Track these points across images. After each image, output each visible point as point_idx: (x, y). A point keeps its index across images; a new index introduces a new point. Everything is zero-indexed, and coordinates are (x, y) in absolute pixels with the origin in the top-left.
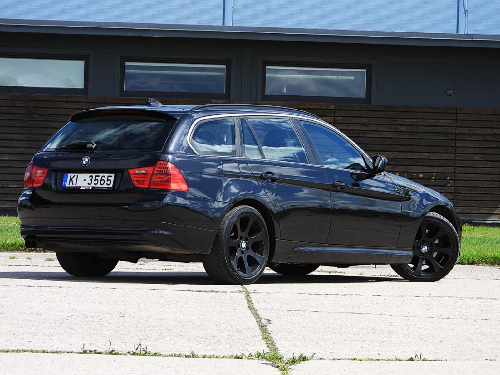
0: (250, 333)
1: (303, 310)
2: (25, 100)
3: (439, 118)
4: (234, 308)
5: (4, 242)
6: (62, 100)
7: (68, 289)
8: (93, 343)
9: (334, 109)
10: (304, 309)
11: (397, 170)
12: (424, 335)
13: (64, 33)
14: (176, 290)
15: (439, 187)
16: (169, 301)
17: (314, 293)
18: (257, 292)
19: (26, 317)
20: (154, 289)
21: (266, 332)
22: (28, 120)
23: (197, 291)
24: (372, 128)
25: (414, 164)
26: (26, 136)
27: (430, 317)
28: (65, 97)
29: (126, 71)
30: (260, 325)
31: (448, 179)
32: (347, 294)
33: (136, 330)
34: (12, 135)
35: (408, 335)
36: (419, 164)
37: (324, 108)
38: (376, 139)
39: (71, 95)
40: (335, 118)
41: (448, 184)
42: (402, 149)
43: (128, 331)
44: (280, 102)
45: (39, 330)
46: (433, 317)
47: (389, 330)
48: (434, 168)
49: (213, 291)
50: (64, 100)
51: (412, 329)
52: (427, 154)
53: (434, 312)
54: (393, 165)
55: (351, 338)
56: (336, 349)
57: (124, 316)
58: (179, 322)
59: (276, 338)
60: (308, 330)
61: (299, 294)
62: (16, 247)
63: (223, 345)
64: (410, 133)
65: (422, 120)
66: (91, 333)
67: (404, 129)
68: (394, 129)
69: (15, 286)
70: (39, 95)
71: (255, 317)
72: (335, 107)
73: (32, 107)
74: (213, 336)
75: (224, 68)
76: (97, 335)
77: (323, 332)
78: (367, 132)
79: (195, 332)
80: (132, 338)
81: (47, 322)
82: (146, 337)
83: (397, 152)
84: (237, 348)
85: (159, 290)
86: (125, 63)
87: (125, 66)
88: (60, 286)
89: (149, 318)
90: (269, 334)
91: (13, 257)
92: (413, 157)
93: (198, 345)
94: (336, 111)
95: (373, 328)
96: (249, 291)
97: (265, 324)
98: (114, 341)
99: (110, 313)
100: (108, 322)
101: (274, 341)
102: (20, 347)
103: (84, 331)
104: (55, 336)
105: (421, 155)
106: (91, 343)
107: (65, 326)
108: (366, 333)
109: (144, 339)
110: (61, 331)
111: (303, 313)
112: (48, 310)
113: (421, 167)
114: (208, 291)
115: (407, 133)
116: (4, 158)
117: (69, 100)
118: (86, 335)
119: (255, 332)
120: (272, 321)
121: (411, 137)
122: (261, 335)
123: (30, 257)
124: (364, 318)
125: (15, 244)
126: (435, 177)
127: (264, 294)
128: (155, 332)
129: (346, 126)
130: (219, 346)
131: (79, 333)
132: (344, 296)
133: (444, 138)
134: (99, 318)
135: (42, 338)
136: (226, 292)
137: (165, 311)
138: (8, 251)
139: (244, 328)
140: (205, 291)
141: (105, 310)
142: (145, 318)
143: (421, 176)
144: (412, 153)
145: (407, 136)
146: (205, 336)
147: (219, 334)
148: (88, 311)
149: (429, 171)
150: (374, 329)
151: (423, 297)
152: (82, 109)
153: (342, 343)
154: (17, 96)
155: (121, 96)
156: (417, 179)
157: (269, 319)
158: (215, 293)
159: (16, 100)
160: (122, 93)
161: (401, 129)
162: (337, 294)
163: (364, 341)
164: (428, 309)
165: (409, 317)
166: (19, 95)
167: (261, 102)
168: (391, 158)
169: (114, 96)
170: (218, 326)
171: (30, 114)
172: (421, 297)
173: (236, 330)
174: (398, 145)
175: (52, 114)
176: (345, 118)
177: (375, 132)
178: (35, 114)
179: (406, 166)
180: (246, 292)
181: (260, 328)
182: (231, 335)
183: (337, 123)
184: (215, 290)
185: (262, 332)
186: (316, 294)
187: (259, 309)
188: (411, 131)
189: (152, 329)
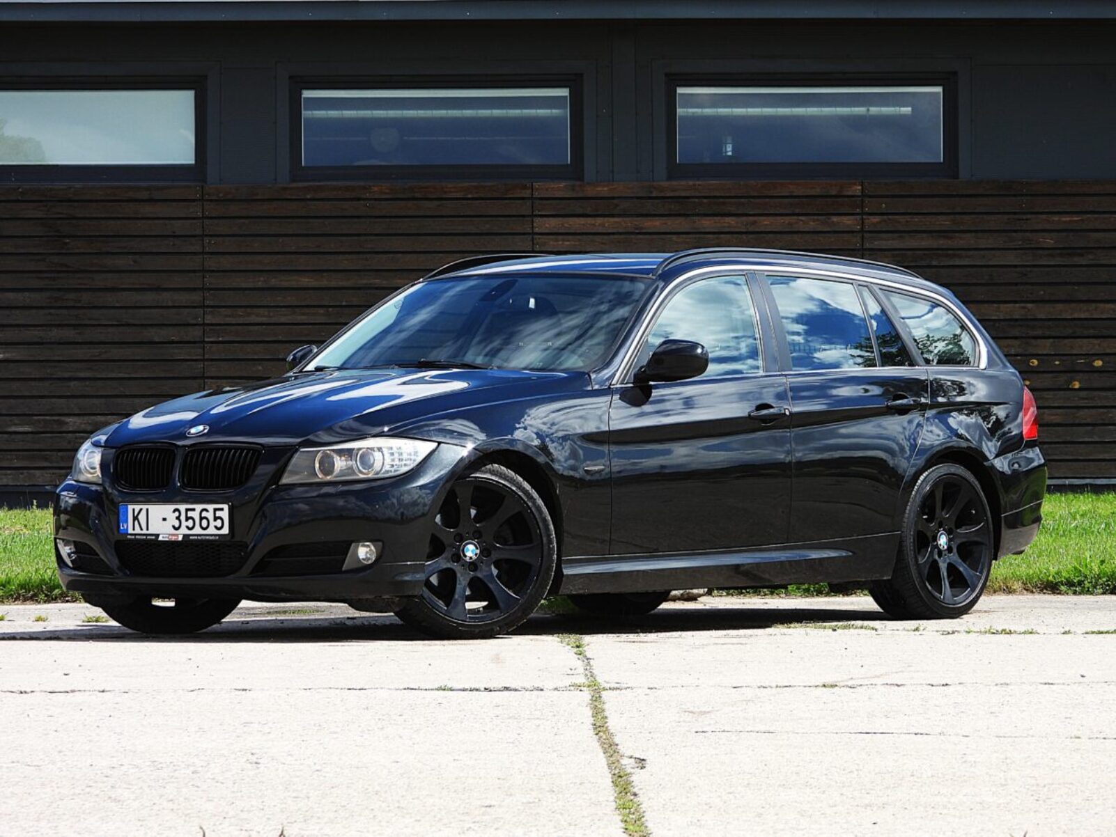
0: (585, 796)
1: (737, 731)
2: (41, 201)
4: (554, 731)
6: (137, 196)
7: (121, 696)
9: (860, 194)
10: (738, 727)
11: (1032, 350)
12: (1045, 786)
13: (139, 20)
14: (408, 689)
16: (384, 718)
17: (774, 685)
18: (625, 686)
20: (349, 689)
21: (628, 790)
22: (50, 254)
23: (464, 690)
24: (961, 241)
25: (1078, 334)
26: (47, 294)
27: (1071, 738)
28: (148, 189)
29: (306, 114)
30: (614, 774)
32: (861, 685)
33: (285, 798)
34: (11, 295)
35: (1002, 785)
36: (1092, 332)
37: (834, 193)
38: (975, 270)
39: (161, 184)
40: (863, 220)
42: (1044, 294)
43: (263, 802)
44: (718, 182)
45: (27, 806)
46: (1079, 738)
47: (954, 776)
49: (506, 689)
50: (145, 195)
51: (1018, 770)
53: (1084, 723)
54: (1022, 337)
55: (852, 798)
57: (259, 761)
58: (402, 772)
59: (650, 807)
60: (740, 781)
61: (734, 688)
62: (11, 590)
63: (506, 830)
64: (1065, 252)
65: (1096, 216)
66: (163, 809)
67: (1049, 241)
68: (1020, 243)
70: (78, 185)
71: (604, 753)
72: (862, 189)
73: (59, 219)
74: (487, 806)
75: (566, 97)
76: (177, 814)
77: (780, 785)
78: (950, 252)
79: (440, 798)
80: (269, 819)
81: (53, 784)
82: (307, 813)
83: (1033, 302)
85: (365, 689)
86: (301, 94)
87: (302, 100)
88: (102, 690)
89: (325, 763)
90: (635, 795)
92: (1076, 316)
94: (867, 200)
95: (913, 772)
96: (604, 685)
97: (629, 771)
98: (220, 827)
99: (222, 755)
100: (213, 779)
101: (645, 814)
103: (146, 805)
104: (67, 819)
107: (98, 792)
108: (892, 786)
109: (302, 820)
110: (84, 807)
111: (734, 738)
112: (60, 752)
113: (1096, 341)
114: (492, 689)
115: (1059, 251)
117: (157, 195)
119: (597, 792)
120: (647, 761)
121: (1066, 261)
122: (612, 798)
123: (43, 616)
124: (894, 744)
125: (9, 582)
127: (640, 691)
128: (332, 802)
129: (893, 239)
131: (131, 810)
132: (853, 690)
134: (192, 769)
136: (542, 690)
137: (371, 745)
139: (571, 783)
140: (486, 689)
141: (212, 749)
142: (315, 764)
143: (1098, 363)
144: (1073, 305)
145: (1058, 261)
146: (465, 807)
147: (503, 801)
148: (164, 753)
150: (915, 773)
151: (1063, 684)
152: (194, 218)
153: (823, 814)
154: (20, 190)
155: (293, 181)
156: (1087, 372)
157: (642, 758)
158: (513, 692)
159: (18, 201)
160: (296, 172)
161: (1040, 241)
162: (836, 686)
163: (884, 806)
164: (1069, 716)
165: (1016, 739)
166: (25, 187)
167: (665, 184)
168: (1016, 320)
169: (276, 180)
170: (504, 779)
171: (55, 236)
172: (1058, 684)
173: (548, 789)
174: (1032, 284)
175: (111, 234)
176: (890, 217)
177: (971, 253)
178: (68, 237)
179: (1056, 340)
180: (594, 688)
181: (613, 782)
182: (534, 802)
183: (870, 232)
184: (513, 686)
185: (618, 792)
186: (780, 687)
187: (620, 732)
188: (1067, 245)
189: (327, 794)
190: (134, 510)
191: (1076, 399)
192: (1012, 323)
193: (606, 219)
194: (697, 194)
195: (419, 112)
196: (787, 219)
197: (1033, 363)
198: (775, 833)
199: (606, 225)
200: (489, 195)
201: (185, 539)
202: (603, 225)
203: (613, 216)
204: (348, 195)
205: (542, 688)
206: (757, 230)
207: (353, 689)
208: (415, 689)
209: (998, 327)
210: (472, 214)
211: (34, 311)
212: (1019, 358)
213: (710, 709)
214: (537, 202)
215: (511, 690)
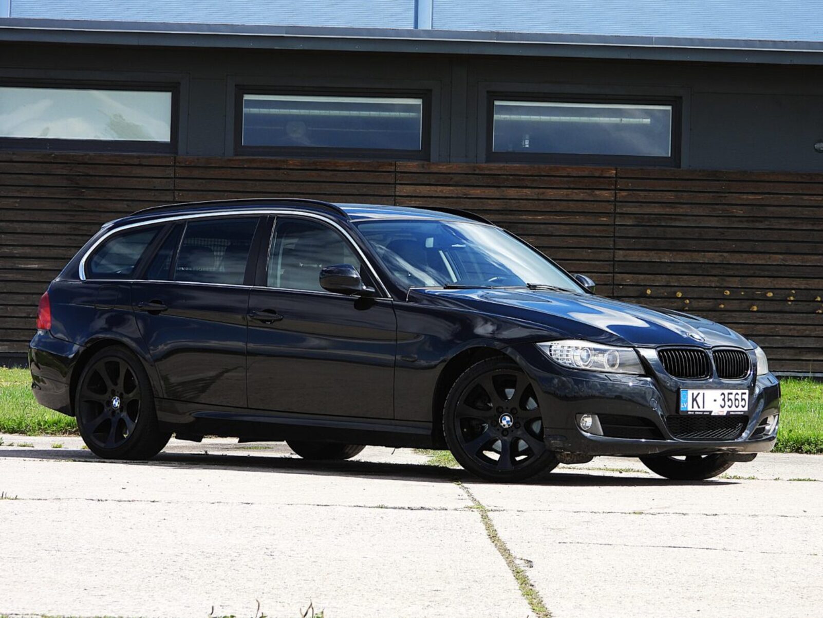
0: (499, 585)
1: (586, 543)
2: (67, 163)
3: (801, 192)
4: (464, 539)
5: (40, 418)
6: (131, 162)
7: (167, 505)
8: (226, 604)
9: (614, 176)
10: (587, 540)
11: (725, 285)
12: (804, 588)
13: (136, 44)
14: (357, 506)
15: (801, 315)
16: (347, 526)
17: (601, 511)
18: (501, 509)
19: (103, 557)
20: (318, 505)
21: (526, 582)
22: (72, 199)
23: (395, 508)
24: (681, 210)
25: (757, 274)
26: (68, 226)
27: (811, 555)
28: (138, 157)
29: (245, 110)
30: (514, 571)
31: (818, 301)
32: (659, 513)
33: (299, 580)
34: (45, 226)
35: (776, 587)
36: (766, 273)
37: (597, 175)
38: (690, 229)
39: (147, 154)
40: (616, 193)
41: (817, 310)
42: (735, 247)
43: (285, 583)
44: (519, 165)
45: (128, 581)
46: (816, 555)
47: (741, 579)
48: (793, 281)
49: (423, 508)
50: (136, 161)
51: (783, 576)
52: (781, 257)
53: (816, 545)
54: (721, 276)
55: (677, 592)
56: (652, 613)
57: (273, 554)
58: (372, 564)
59: (545, 594)
60: (599, 578)
61: (575, 512)
63: (454, 607)
64: (750, 219)
65: (772, 196)
66: (220, 585)
67: (739, 211)
68: (720, 212)
69: (74, 500)
70: (92, 153)
71: (502, 556)
72: (616, 173)
73: (79, 175)
74: (435, 591)
75: (420, 105)
76: (231, 589)
77: (627, 582)
78: (673, 217)
79: (403, 584)
80: (293, 595)
81: (141, 566)
83: (727, 252)
84: (480, 613)
85: (329, 506)
86: (243, 97)
87: (244, 102)
88: (153, 500)
89: (317, 557)
90: (532, 586)
91: (59, 444)
92: (756, 262)
93: (409, 606)
94: (619, 180)
96: (487, 508)
97: (523, 569)
98: (263, 599)
99: (247, 549)
100: (247, 565)
101: (543, 599)
102: (100, 612)
103: (208, 582)
104: (158, 591)
105: (770, 258)
106: (222, 605)
107: (172, 572)
108: (702, 585)
109: (316, 596)
110: (166, 583)
111: (587, 548)
112: (138, 543)
113: (769, 280)
114: (413, 508)
115: (746, 219)
116: (29, 266)
117: (144, 162)
118: (213, 590)
119: (506, 583)
120: (533, 562)
121: (751, 225)
122: (517, 588)
124: (695, 555)
126: (794, 297)
127: (512, 512)
128: (331, 584)
129: (636, 207)
130: (447, 608)
131: (199, 585)
132: (655, 516)
133: (810, 227)
134: (230, 558)
135: (136, 595)
136: (446, 510)
137: (344, 545)
138: (48, 433)
139: (487, 576)
140: (409, 508)
141: (239, 544)
142: (311, 557)
143: (770, 294)
144: (755, 255)
145: (744, 225)
146: (421, 591)
147: (445, 587)
148: (208, 546)
149: (783, 287)
150: (714, 577)
151: (794, 517)
152: (168, 178)
153: (662, 603)
154: (53, 155)
155: (237, 155)
156: (763, 300)
157: (529, 560)
158: (427, 511)
159: (51, 163)
160: (239, 149)
161: (733, 212)
162: (643, 513)
163: (700, 598)
164: (805, 539)
165: (774, 555)
166: (56, 153)
167: (484, 165)
168: (716, 264)
169: (224, 153)
170: (441, 572)
171: (75, 187)
172: (790, 517)
173: (472, 580)
174: (728, 240)
175: (114, 187)
176: (634, 192)
177: (688, 218)
178: (84, 188)
179: (742, 278)
180: (481, 509)
181: (515, 576)
182: (466, 588)
183: (621, 202)
184: (427, 507)
185: (520, 583)
186: (605, 513)
187: (509, 541)
188: (751, 215)
189: (326, 579)
190: (693, 394)
191: (755, 318)
192: (713, 266)
193: (444, 187)
194: (505, 173)
195: (321, 111)
196: (565, 192)
197: (726, 293)
198: (634, 615)
199: (444, 192)
200: (367, 169)
201: (728, 415)
202: (441, 191)
203: (449, 185)
204: (272, 166)
205: (446, 508)
206: (545, 198)
207: (320, 505)
208: (362, 507)
209: (704, 268)
210: (355, 181)
211: (59, 237)
212: (717, 289)
213: (564, 527)
214: (399, 175)
215: (426, 509)
